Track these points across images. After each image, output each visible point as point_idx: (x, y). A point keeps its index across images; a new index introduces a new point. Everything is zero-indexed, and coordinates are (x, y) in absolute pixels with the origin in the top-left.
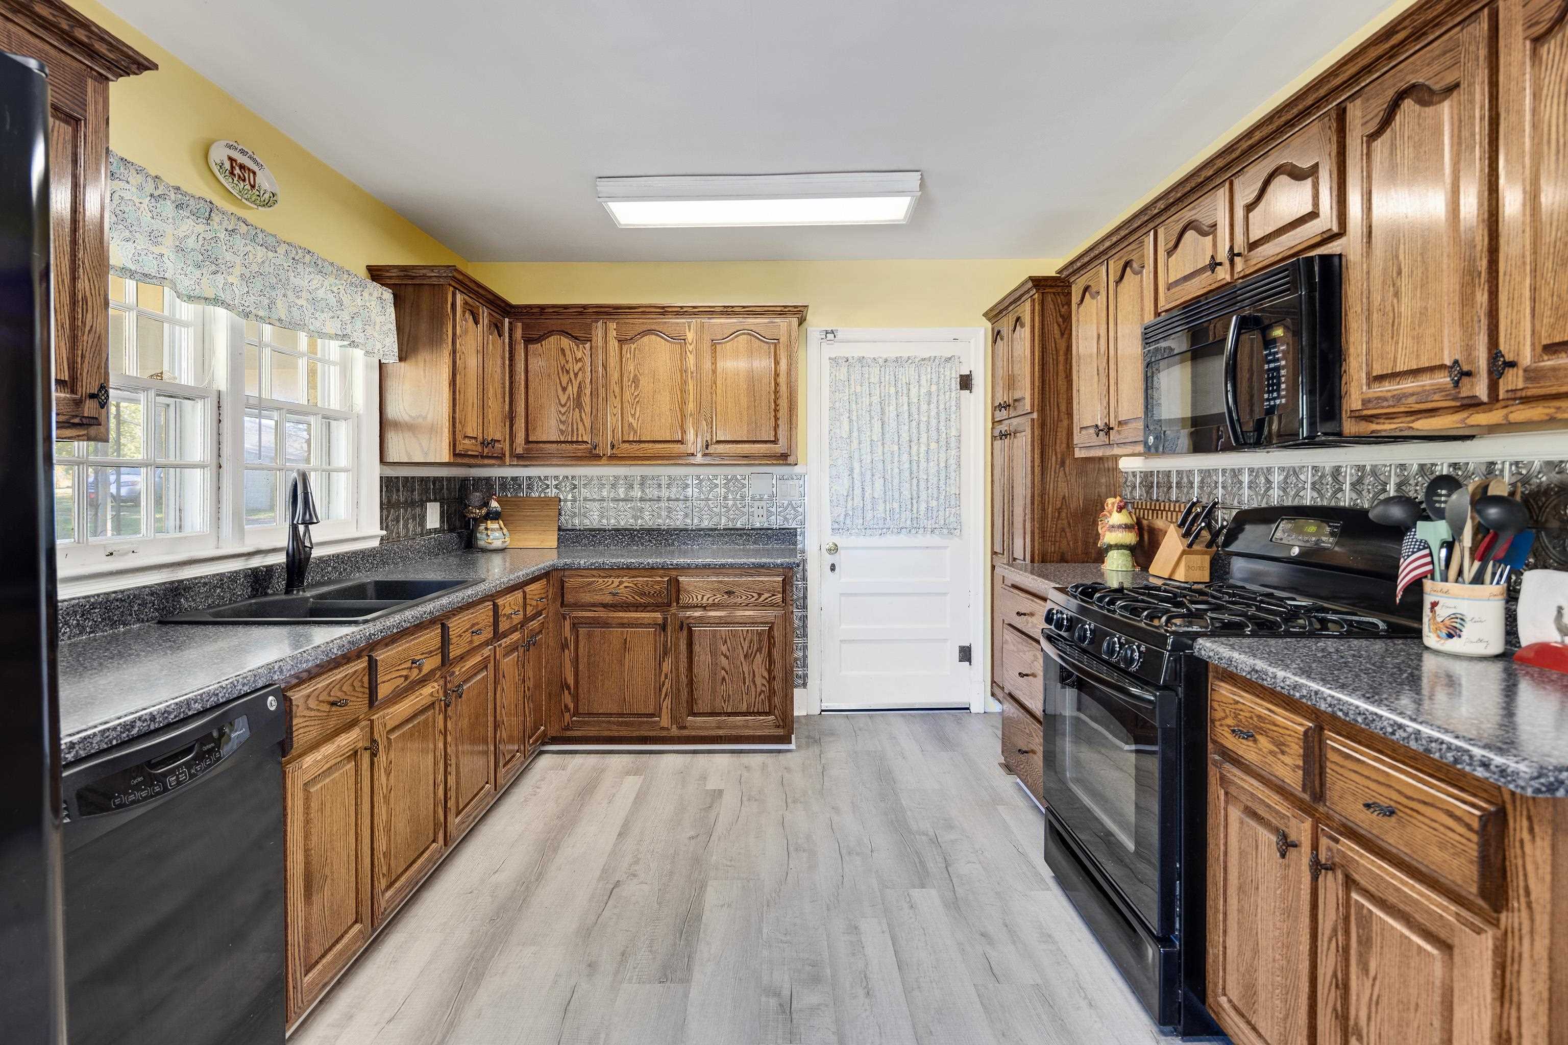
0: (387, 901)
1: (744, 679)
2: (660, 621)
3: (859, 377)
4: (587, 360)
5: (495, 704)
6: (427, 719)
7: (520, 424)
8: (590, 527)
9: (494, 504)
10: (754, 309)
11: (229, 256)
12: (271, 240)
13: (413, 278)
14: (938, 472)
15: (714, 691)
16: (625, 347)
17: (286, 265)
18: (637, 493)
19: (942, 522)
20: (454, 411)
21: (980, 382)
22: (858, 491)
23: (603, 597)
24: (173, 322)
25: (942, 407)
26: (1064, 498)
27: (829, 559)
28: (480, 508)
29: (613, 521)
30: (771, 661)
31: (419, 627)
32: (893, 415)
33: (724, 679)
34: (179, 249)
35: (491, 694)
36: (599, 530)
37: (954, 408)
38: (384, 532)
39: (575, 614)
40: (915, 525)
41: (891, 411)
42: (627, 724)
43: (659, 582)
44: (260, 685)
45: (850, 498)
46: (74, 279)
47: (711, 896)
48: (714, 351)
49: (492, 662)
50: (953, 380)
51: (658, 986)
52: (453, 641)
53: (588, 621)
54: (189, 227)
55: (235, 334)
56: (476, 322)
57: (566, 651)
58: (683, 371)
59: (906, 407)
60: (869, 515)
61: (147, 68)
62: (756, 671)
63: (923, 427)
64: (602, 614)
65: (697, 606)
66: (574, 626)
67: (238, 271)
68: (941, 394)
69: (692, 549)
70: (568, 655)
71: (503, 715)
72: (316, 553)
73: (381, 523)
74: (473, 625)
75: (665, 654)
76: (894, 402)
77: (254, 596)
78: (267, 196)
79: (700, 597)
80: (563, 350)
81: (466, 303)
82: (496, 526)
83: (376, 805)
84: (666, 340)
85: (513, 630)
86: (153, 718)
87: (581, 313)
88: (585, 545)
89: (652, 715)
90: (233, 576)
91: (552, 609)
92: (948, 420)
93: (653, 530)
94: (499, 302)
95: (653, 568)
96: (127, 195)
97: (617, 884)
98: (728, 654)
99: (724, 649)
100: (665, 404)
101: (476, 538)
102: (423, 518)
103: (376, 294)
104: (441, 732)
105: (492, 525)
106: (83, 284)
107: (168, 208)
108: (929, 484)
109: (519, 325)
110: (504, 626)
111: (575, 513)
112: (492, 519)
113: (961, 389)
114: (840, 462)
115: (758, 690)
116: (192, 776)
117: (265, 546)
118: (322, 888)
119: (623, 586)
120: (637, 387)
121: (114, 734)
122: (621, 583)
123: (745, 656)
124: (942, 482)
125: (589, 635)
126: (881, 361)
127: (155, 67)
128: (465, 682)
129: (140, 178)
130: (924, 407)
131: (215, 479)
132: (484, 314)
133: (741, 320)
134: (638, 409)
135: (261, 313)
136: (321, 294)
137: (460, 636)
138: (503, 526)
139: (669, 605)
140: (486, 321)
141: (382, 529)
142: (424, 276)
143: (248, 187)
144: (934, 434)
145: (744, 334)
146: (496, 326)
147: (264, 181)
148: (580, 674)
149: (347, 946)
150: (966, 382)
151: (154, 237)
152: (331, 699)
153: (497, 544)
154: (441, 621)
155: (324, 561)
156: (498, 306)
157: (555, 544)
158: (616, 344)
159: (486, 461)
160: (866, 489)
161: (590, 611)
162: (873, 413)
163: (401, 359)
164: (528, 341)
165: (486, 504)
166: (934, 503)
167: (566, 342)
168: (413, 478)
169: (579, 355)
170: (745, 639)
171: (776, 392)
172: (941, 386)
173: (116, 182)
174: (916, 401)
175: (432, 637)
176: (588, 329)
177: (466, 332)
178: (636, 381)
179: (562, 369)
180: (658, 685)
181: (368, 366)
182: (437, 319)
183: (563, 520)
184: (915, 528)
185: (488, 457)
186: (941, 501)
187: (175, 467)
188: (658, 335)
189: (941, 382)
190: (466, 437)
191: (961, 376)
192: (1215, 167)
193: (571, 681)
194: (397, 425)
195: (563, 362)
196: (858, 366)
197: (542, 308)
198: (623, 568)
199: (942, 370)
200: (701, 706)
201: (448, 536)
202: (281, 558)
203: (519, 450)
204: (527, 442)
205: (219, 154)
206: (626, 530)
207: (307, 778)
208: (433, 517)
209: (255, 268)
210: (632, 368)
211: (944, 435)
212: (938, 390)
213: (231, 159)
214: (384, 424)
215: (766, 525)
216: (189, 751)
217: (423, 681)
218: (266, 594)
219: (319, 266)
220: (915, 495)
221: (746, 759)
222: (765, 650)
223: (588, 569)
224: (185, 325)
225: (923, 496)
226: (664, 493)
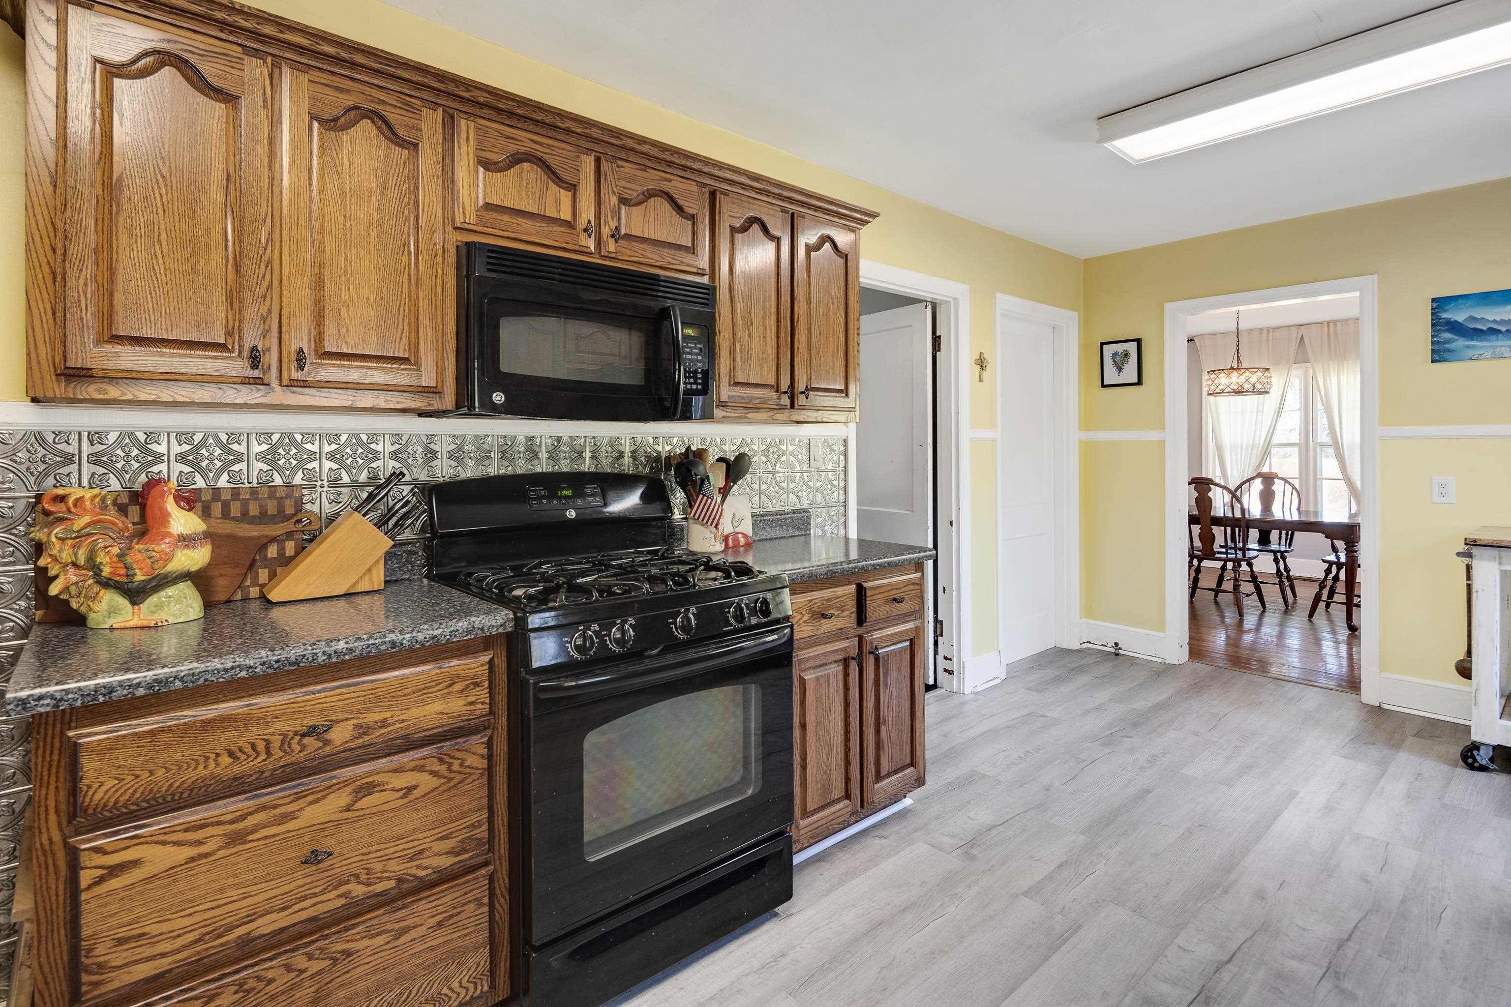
192: (587, 131)
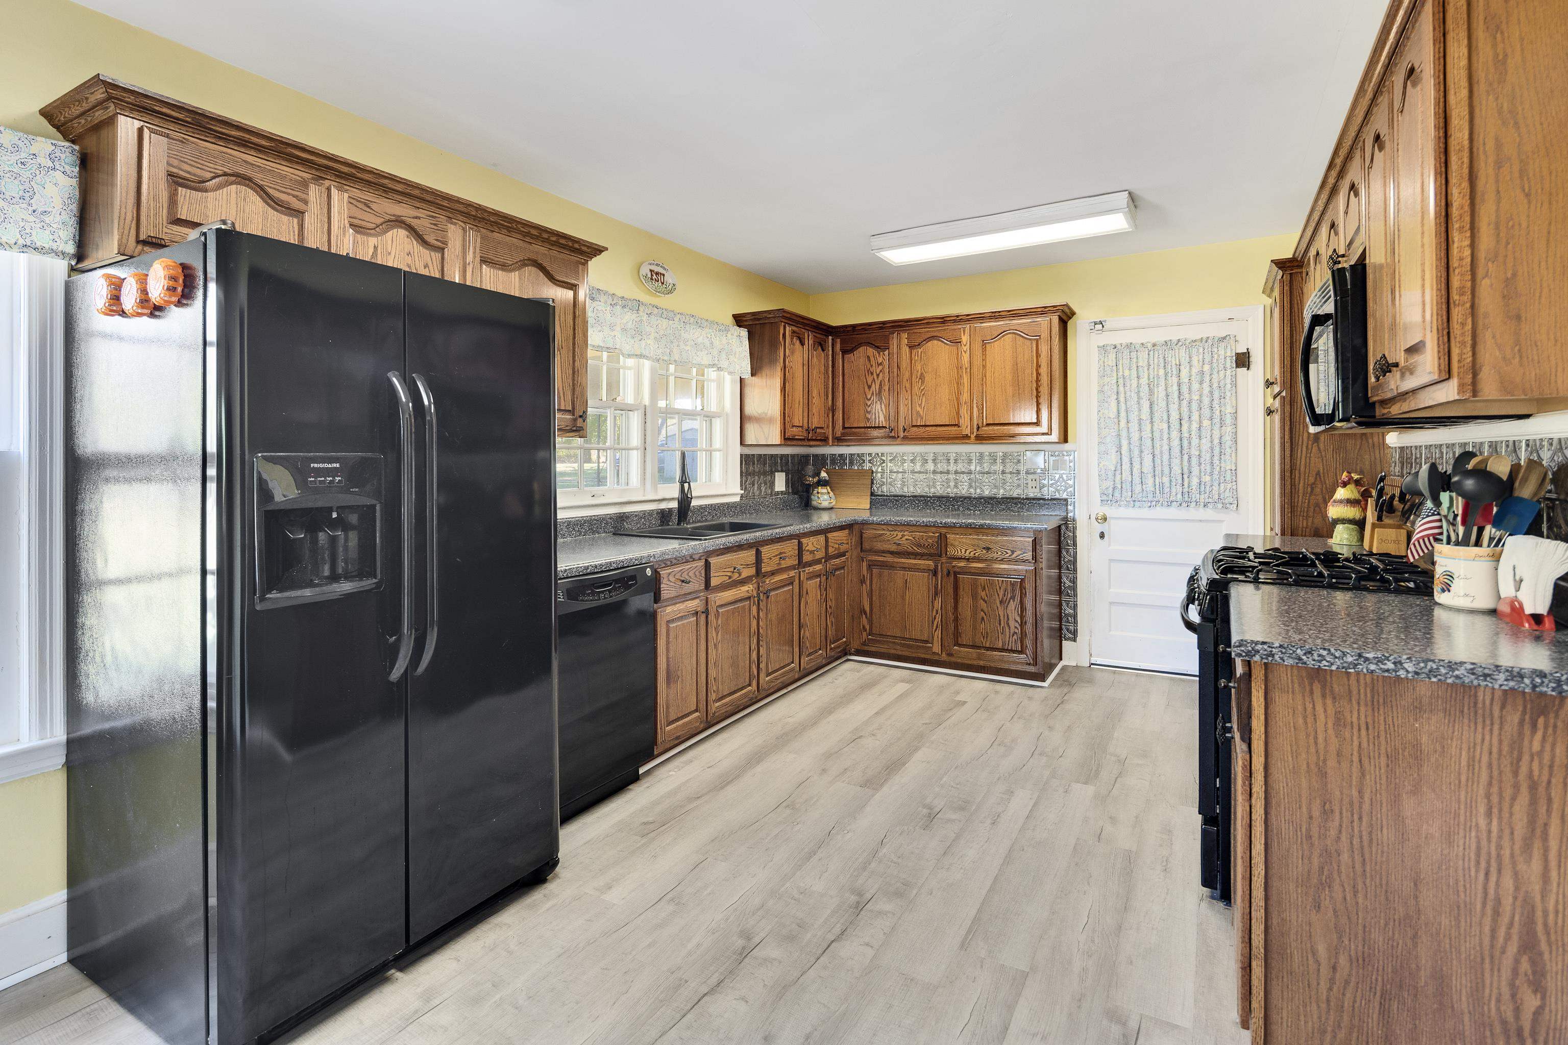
0: (717, 708)
1: (1000, 621)
2: (932, 567)
3: (1127, 362)
4: (886, 363)
5: (800, 611)
6: (744, 606)
7: (839, 415)
8: (895, 493)
9: (824, 474)
10: (1018, 312)
11: (648, 329)
12: (671, 314)
13: (759, 319)
14: (1212, 449)
15: (975, 628)
16: (914, 352)
17: (679, 327)
18: (930, 466)
19: (1217, 497)
20: (785, 409)
21: (1257, 359)
22: (1126, 466)
23: (890, 546)
24: (625, 368)
25: (1215, 385)
26: (1318, 474)
27: (1099, 528)
28: (813, 477)
29: (912, 489)
30: (1023, 608)
31: (739, 547)
32: (1162, 394)
33: (983, 618)
34: (624, 330)
35: (796, 604)
36: (901, 496)
37: (1229, 386)
38: (743, 492)
39: (870, 558)
40: (1186, 499)
41: (1160, 392)
42: (909, 646)
43: (931, 537)
44: (644, 562)
45: (1118, 472)
46: (574, 361)
47: (919, 755)
48: (984, 350)
49: (797, 581)
50: (1228, 359)
51: (859, 789)
52: (764, 561)
53: (879, 564)
54: (629, 318)
55: (653, 371)
56: (802, 344)
57: (864, 585)
58: (959, 368)
59: (1175, 388)
60: (1138, 488)
61: (603, 251)
62: (1010, 615)
63: (1194, 406)
64: (889, 559)
65: (961, 558)
66: (870, 567)
67: (652, 336)
68: (1215, 372)
69: (974, 515)
70: (865, 588)
71: (806, 620)
72: (694, 503)
73: (741, 485)
74: (781, 553)
75: (936, 594)
76: (1162, 383)
77: (662, 525)
78: (670, 287)
79: (963, 551)
80: (868, 357)
81: (794, 332)
82: (824, 491)
83: (710, 648)
84: (945, 343)
85: (818, 562)
86: (596, 567)
87: (881, 328)
88: (890, 508)
89: (927, 642)
90: (651, 513)
91: (855, 554)
92: (1222, 397)
93: (943, 497)
94: (823, 327)
95: (926, 526)
96: (600, 308)
97: (860, 737)
98: (986, 598)
99: (983, 594)
100: (945, 393)
101: (811, 500)
102: (772, 484)
103: (736, 334)
104: (754, 617)
105: (821, 490)
106: (577, 364)
107: (618, 309)
108: (1202, 460)
109: (839, 340)
110: (807, 557)
111: (884, 482)
112: (822, 486)
113: (1238, 366)
114: (1108, 440)
115: (1012, 632)
116: (611, 597)
117: (667, 497)
118: (677, 682)
119: (905, 539)
120: (923, 382)
121: (581, 570)
122: (903, 536)
123: (1001, 602)
124: (1216, 459)
125: (880, 575)
126: (1149, 345)
127: (607, 249)
128: (774, 589)
129: (606, 297)
130: (1195, 386)
131: (643, 457)
132: (809, 338)
133: (1008, 322)
134: (924, 400)
135: (666, 358)
136: (700, 340)
137: (771, 559)
138: (830, 491)
139: (940, 556)
140: (810, 342)
141: (742, 490)
142: (766, 317)
143: (660, 284)
144: (1206, 412)
145: (1010, 333)
146: (820, 344)
147: (669, 279)
148: (874, 603)
149: (690, 722)
150: (1243, 360)
151: (612, 327)
152: (683, 579)
153: (825, 504)
154: (757, 546)
155: (702, 508)
156: (821, 329)
157: (868, 506)
158: (908, 349)
159: (812, 443)
160: (1134, 464)
161: (882, 556)
162: (1142, 394)
163: (752, 375)
164: (845, 352)
165: (818, 474)
166: (1207, 478)
167: (871, 351)
168: (764, 455)
169: (880, 360)
170: (1000, 588)
171: (1038, 380)
172: (1215, 365)
173: (596, 302)
174: (1186, 380)
175: (749, 556)
176: (886, 339)
177: (793, 352)
178: (922, 378)
179: (868, 371)
180: (931, 619)
181: (733, 381)
182: (774, 345)
183: (875, 489)
184: (1186, 501)
185: (812, 440)
186: (1216, 476)
187: (625, 449)
188: (939, 340)
189: (1215, 361)
190: (793, 426)
191: (1237, 355)
193: (867, 609)
194: (750, 418)
195: (869, 366)
196: (1126, 352)
197: (854, 327)
198: (904, 525)
199: (1216, 350)
200: (964, 640)
201: (791, 497)
202: (674, 505)
203: (838, 434)
204: (844, 428)
205: (645, 270)
206: (921, 496)
207: (668, 618)
208: (780, 482)
209: (662, 332)
210: (919, 368)
211: (1218, 413)
212: (1212, 369)
213: (651, 271)
214: (743, 419)
215: (1039, 496)
216: (610, 585)
217: (743, 582)
218: (669, 525)
219: (699, 322)
220: (1186, 471)
221: (998, 686)
222: (1018, 599)
223: (879, 524)
224: (630, 368)
225: (1195, 471)
226: (952, 468)
